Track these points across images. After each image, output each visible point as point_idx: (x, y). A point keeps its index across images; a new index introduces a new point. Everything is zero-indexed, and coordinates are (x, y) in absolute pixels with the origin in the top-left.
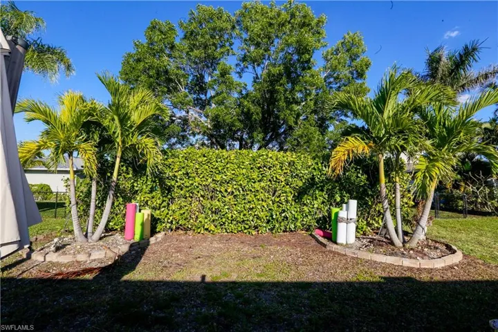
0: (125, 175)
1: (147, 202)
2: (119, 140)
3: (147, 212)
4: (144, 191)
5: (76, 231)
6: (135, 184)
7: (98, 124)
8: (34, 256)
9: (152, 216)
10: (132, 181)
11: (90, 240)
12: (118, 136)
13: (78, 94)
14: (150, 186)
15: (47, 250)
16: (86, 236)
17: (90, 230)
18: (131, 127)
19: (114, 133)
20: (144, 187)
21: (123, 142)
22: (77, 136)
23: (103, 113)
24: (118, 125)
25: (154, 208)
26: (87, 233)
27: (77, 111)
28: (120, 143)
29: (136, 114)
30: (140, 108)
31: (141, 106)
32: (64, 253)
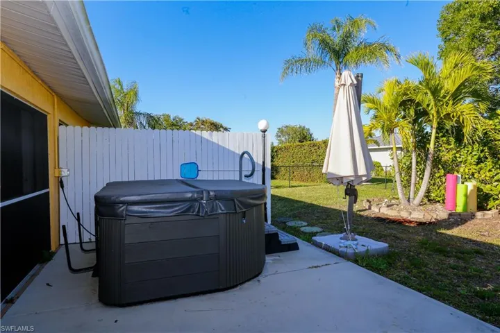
0: (446, 146)
1: (473, 174)
2: (433, 112)
3: (471, 185)
4: (468, 162)
5: (400, 195)
6: (458, 155)
7: (412, 101)
8: (372, 208)
9: (479, 190)
10: (454, 152)
11: (411, 204)
12: (432, 108)
13: (394, 79)
14: (476, 157)
15: (380, 206)
16: (409, 200)
17: (411, 197)
18: (444, 97)
19: (428, 105)
20: (469, 158)
21: (438, 112)
22: (397, 115)
23: (416, 90)
24: (431, 97)
25: (482, 181)
26: (409, 199)
27: (394, 93)
28: (435, 114)
29: (450, 82)
30: (453, 74)
31: (454, 72)
32: (392, 209)
